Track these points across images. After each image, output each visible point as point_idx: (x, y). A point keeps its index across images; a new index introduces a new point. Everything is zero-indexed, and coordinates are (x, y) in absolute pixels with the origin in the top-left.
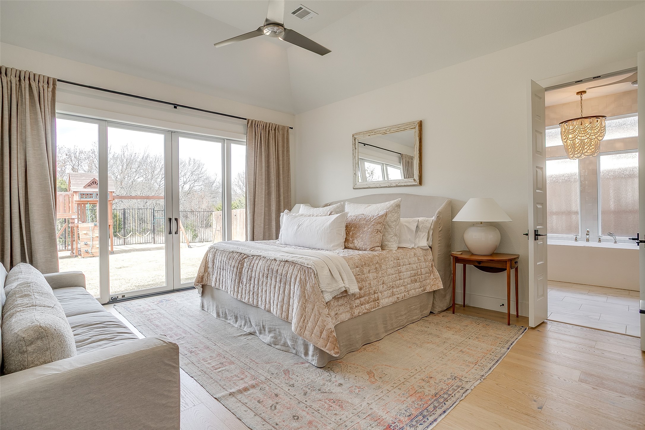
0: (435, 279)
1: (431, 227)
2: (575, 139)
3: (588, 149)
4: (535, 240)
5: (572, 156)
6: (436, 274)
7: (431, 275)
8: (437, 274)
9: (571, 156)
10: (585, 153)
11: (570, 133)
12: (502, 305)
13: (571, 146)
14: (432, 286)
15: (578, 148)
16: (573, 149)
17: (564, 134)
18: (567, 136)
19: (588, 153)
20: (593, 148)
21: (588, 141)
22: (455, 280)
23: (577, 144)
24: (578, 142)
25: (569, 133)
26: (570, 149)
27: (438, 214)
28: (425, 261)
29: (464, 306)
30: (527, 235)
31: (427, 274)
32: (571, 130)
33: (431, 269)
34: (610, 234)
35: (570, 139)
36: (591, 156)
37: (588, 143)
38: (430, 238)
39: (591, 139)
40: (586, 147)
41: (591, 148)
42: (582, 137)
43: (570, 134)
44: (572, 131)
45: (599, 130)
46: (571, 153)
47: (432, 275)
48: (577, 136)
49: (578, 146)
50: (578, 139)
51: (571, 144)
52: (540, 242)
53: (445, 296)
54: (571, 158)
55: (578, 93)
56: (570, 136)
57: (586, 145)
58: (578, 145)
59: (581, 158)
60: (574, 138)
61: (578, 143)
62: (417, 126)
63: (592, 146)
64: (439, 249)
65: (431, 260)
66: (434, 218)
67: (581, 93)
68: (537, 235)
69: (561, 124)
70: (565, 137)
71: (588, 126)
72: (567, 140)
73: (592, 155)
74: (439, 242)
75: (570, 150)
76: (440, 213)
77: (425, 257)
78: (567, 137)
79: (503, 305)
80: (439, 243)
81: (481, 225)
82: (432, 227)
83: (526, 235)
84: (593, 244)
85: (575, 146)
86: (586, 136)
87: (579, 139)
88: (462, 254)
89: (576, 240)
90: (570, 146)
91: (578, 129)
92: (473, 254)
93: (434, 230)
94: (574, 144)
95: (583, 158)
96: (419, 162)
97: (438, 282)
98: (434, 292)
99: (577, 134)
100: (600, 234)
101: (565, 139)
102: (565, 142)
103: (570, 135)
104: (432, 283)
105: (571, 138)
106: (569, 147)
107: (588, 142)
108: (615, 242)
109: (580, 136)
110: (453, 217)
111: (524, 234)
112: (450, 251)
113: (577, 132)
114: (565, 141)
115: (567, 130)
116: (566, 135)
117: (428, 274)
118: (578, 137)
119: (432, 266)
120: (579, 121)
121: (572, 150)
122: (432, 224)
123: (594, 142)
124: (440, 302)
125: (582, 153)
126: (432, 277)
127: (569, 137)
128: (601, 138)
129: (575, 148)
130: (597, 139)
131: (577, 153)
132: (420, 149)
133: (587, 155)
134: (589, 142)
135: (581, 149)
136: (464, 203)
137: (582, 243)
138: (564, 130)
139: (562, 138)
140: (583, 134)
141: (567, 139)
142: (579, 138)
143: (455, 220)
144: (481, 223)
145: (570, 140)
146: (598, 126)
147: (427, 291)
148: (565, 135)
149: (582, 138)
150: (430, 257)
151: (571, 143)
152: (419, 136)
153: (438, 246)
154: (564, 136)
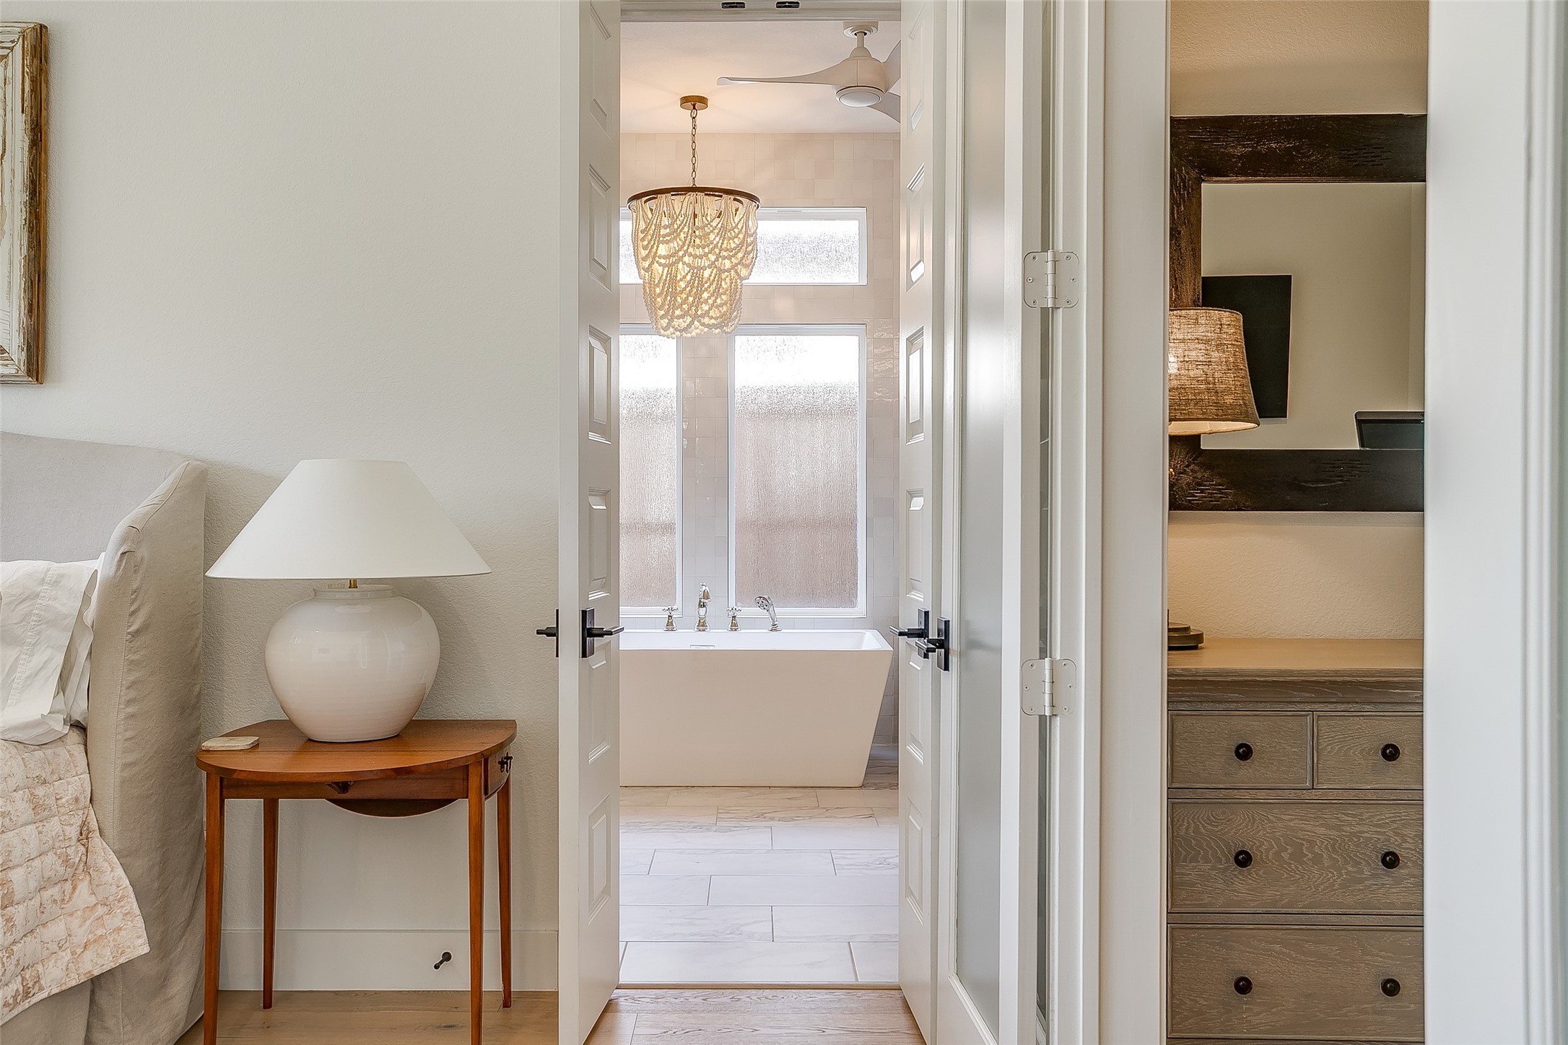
0: (100, 910)
1: (80, 613)
2: (677, 262)
3: (712, 305)
4: (584, 655)
5: (664, 322)
6: (108, 877)
7: (74, 888)
8: (115, 876)
9: (662, 321)
10: (703, 316)
11: (661, 239)
12: (441, 962)
13: (664, 284)
14: (79, 951)
15: (684, 296)
16: (669, 298)
17: (643, 240)
18: (652, 247)
19: (712, 318)
20: (725, 303)
21: (713, 275)
22: (216, 891)
23: (681, 280)
24: (683, 274)
25: (658, 239)
26: (659, 295)
27: (124, 540)
28: (40, 811)
29: (267, 998)
30: (552, 633)
31: (50, 892)
32: (666, 227)
33: (76, 853)
34: (764, 602)
35: (663, 261)
36: (717, 331)
37: (711, 284)
38: (75, 678)
39: (721, 271)
40: (705, 295)
41: (719, 301)
42: (695, 257)
43: (663, 242)
44: (668, 230)
45: (742, 243)
46: (662, 313)
47: (83, 887)
48: (681, 253)
49: (685, 288)
50: (684, 263)
51: (664, 277)
52: (597, 661)
53: (164, 980)
54: (662, 331)
55: (685, 100)
56: (663, 250)
57: (706, 290)
58: (683, 284)
59: (689, 335)
60: (674, 256)
61: (684, 277)
62: (18, 49)
63: (723, 297)
64: (128, 734)
65: (77, 800)
66: (102, 565)
67: (694, 102)
68: (589, 633)
69: (634, 202)
70: (647, 252)
71: (714, 224)
72: (652, 263)
73: (721, 327)
74: (132, 694)
75: (659, 300)
76: (136, 534)
77: (40, 791)
78: (654, 250)
79: (447, 957)
80: (129, 702)
81: (355, 593)
82: (90, 615)
83: (548, 635)
84: (719, 639)
85: (676, 290)
86: (706, 255)
87: (689, 265)
88: (255, 747)
89: (670, 625)
90: (661, 284)
91: (686, 229)
92: (311, 744)
93: (101, 631)
94: (673, 280)
95: (694, 334)
96: (25, 251)
97: (117, 921)
98: (95, 984)
99: (684, 243)
100: (732, 604)
101: (647, 256)
102: (646, 270)
103: (661, 245)
104: (81, 935)
105: (665, 257)
106: (658, 290)
107: (712, 278)
108: (774, 628)
109: (690, 255)
110: (212, 551)
111: (539, 632)
112: (195, 735)
113: (682, 236)
114: (646, 264)
115: (653, 227)
116: (649, 243)
117: (57, 888)
118: (684, 255)
119: (84, 835)
120: (688, 197)
121: (667, 302)
122: (86, 599)
123: (726, 283)
124: (129, 1028)
125: (696, 317)
126: (83, 895)
127: (659, 252)
128: (744, 272)
129: (674, 295)
130: (736, 272)
131: (678, 312)
132: (33, 182)
133: (708, 326)
134: (714, 281)
135: (693, 302)
136: (268, 484)
137: (685, 640)
138: (642, 226)
139: (636, 254)
140: (698, 247)
141: (654, 258)
142: (686, 259)
143: (226, 568)
144: (353, 584)
145: (660, 264)
146: (740, 226)
147: (44, 995)
148: (646, 243)
149: (698, 262)
150: (75, 784)
151: (665, 274)
152: (28, 110)
153: (122, 716)
154: (645, 248)
